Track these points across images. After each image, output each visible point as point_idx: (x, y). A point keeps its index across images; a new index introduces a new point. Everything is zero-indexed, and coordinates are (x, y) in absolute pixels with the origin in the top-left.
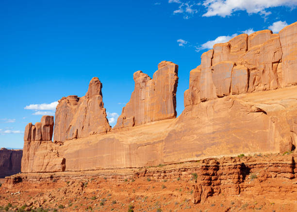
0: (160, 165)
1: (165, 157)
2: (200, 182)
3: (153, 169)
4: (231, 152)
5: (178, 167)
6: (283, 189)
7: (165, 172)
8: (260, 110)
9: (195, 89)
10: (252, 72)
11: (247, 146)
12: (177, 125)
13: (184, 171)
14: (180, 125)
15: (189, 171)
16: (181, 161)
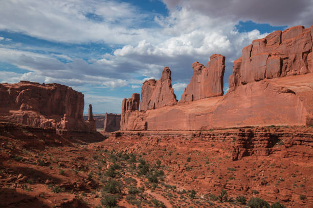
0: (210, 130)
1: (214, 124)
2: (237, 144)
3: (205, 132)
4: (265, 123)
5: (223, 132)
6: (306, 155)
7: (214, 135)
8: (290, 91)
9: (237, 75)
10: (285, 61)
11: (278, 119)
12: (223, 101)
13: (228, 135)
14: (225, 102)
15: (231, 136)
16: (227, 127)
